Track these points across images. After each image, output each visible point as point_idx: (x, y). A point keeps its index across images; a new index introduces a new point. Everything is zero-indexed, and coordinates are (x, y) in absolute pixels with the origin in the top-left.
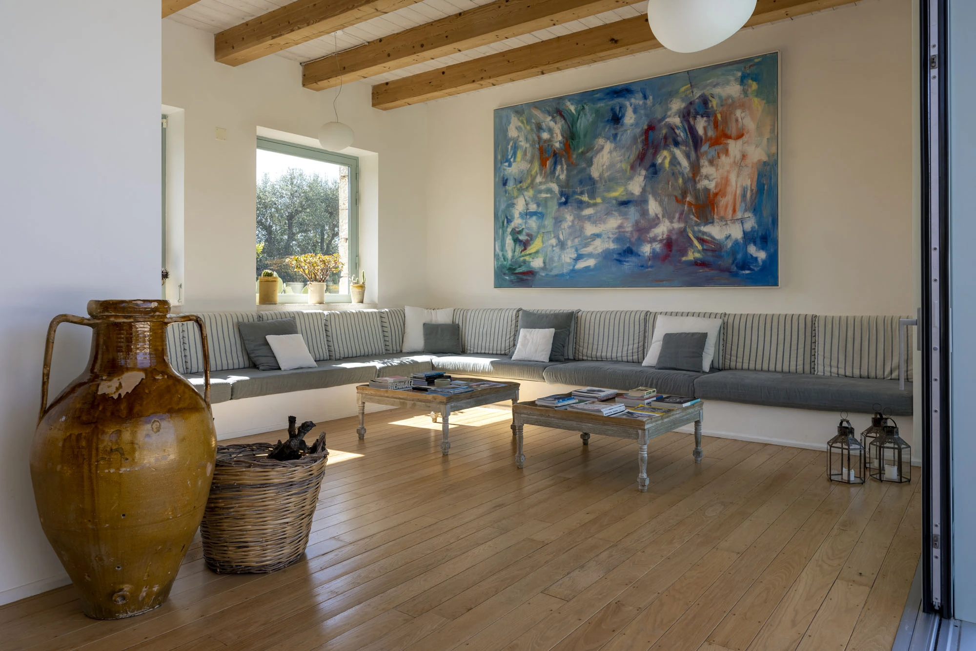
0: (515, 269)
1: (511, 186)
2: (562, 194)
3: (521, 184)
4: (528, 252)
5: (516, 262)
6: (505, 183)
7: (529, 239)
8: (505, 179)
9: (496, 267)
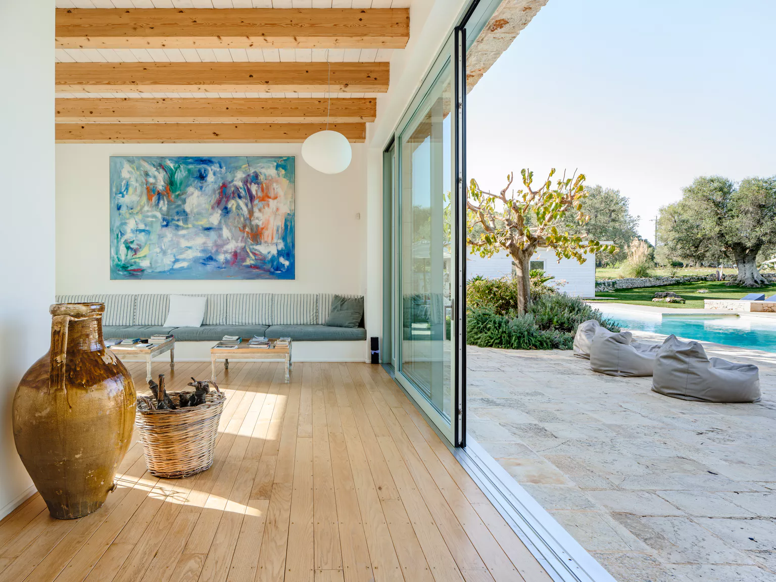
0: (128, 267)
1: (124, 210)
2: (164, 220)
3: (132, 210)
4: (138, 256)
5: (128, 262)
6: (119, 208)
7: (139, 247)
8: (119, 205)
9: (112, 265)
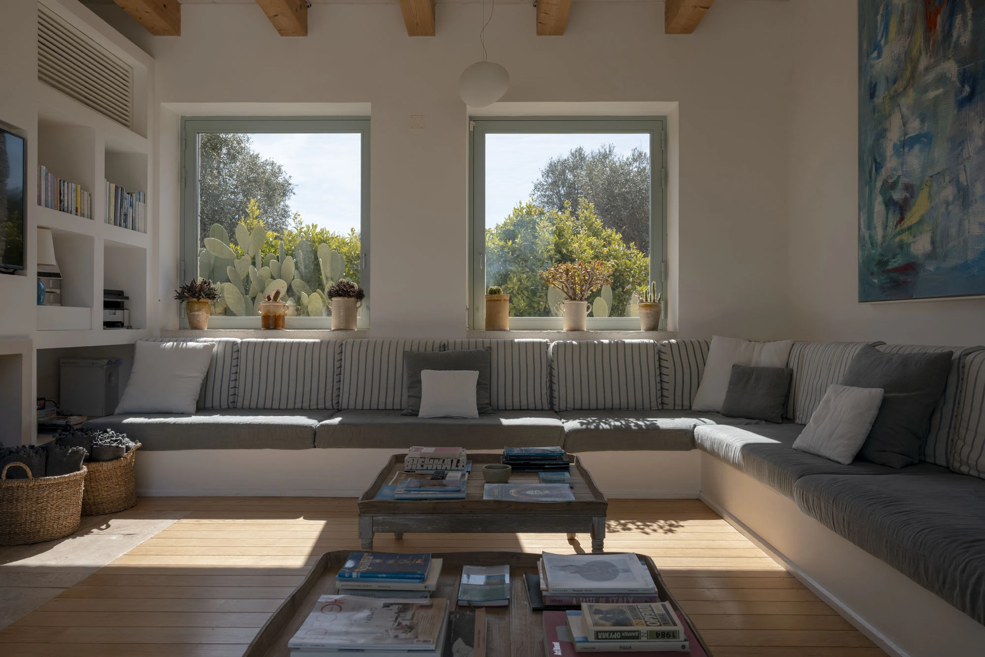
0: (886, 263)
1: (881, 92)
2: (964, 77)
4: (907, 223)
6: (872, 92)
7: (908, 195)
8: (873, 84)
